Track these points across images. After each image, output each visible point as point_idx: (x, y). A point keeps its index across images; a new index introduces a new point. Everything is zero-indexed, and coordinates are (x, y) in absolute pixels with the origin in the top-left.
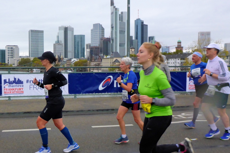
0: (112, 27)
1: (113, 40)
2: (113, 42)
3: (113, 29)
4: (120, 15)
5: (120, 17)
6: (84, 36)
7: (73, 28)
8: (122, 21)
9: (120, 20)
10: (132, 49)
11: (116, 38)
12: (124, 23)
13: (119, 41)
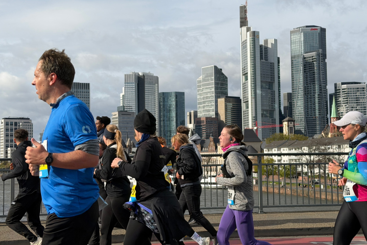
0: (245, 74)
1: (247, 103)
2: (247, 107)
3: (247, 79)
4: (261, 46)
5: (261, 51)
6: (183, 94)
7: (157, 78)
8: (266, 59)
9: (261, 58)
10: (290, 123)
12: (272, 64)
13: (262, 105)
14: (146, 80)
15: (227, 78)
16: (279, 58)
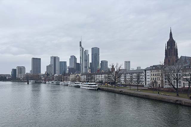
0: (81, 58)
1: (81, 64)
4: (85, 51)
6: (66, 62)
7: (59, 58)
8: (86, 54)
11: (83, 63)
12: (87, 56)
13: (85, 65)
14: (56, 58)
15: (76, 59)
16: (89, 55)
